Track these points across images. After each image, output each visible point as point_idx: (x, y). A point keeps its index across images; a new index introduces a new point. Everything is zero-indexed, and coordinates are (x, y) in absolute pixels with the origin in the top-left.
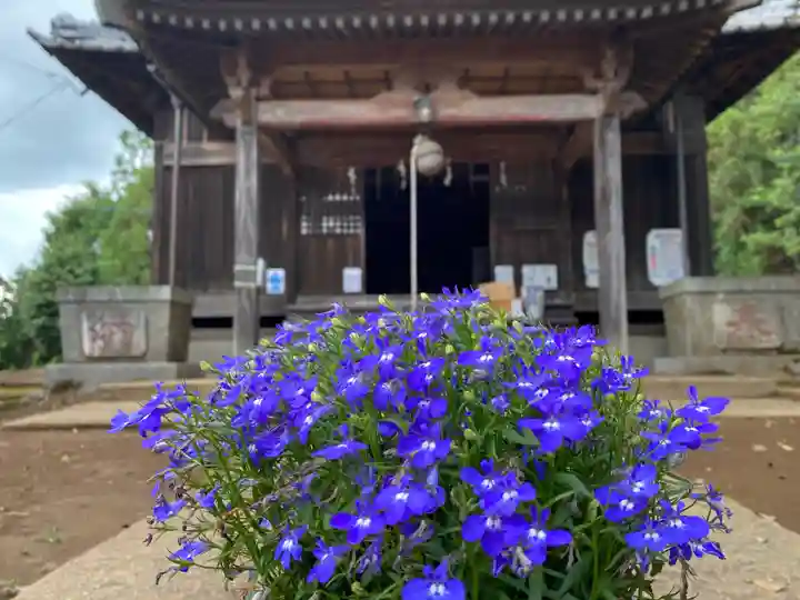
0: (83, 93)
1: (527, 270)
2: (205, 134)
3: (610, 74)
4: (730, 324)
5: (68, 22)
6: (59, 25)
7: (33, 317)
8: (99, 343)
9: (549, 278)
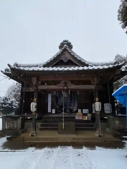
0: (10, 79)
4: (119, 124)
8: (9, 126)
9: (87, 111)
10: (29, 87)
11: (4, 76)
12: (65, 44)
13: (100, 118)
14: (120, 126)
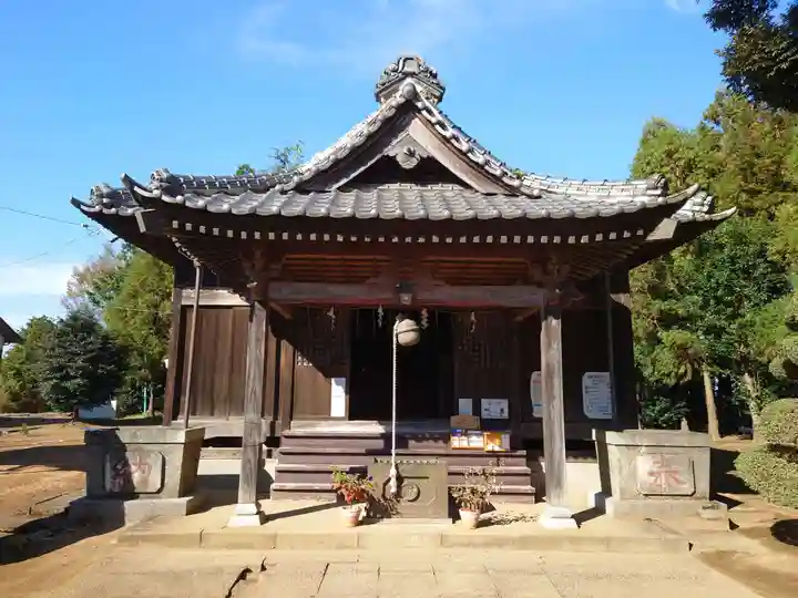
1: (485, 403)
4: (651, 474)
5: (105, 191)
6: (99, 193)
8: (120, 481)
9: (502, 410)
12: (407, 75)
14: (656, 481)
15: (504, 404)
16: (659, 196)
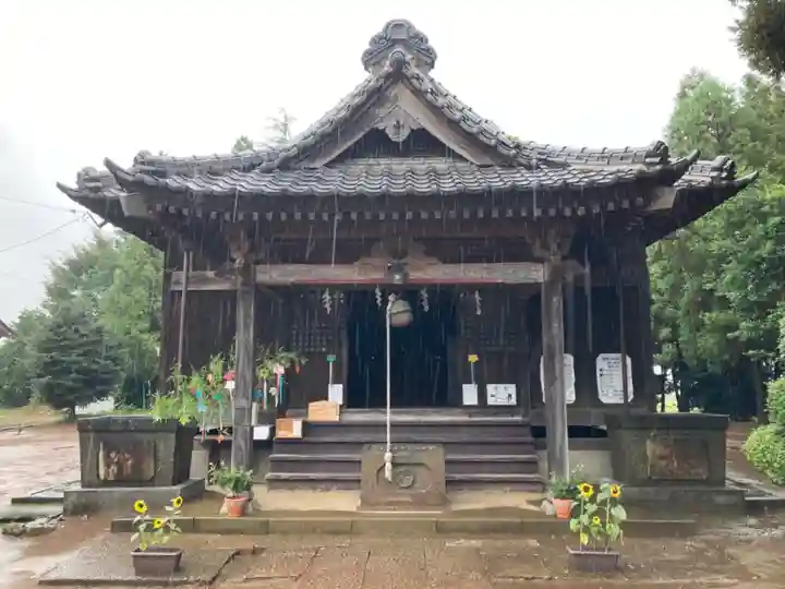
0: (101, 226)
1: (490, 388)
2: (208, 267)
3: (554, 247)
4: (662, 458)
5: (92, 174)
6: (86, 177)
7: (40, 376)
8: (114, 468)
9: (510, 396)
10: (205, 269)
11: (74, 211)
12: (395, 42)
13: (570, 428)
14: (667, 465)
15: (512, 389)
16: (658, 164)
